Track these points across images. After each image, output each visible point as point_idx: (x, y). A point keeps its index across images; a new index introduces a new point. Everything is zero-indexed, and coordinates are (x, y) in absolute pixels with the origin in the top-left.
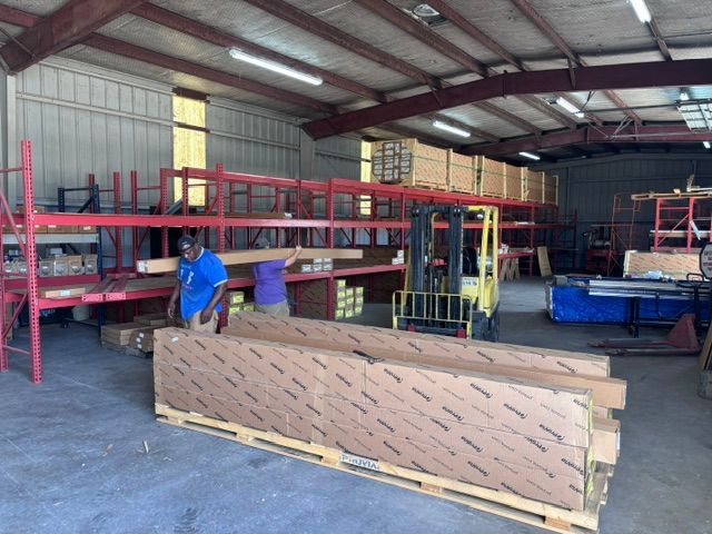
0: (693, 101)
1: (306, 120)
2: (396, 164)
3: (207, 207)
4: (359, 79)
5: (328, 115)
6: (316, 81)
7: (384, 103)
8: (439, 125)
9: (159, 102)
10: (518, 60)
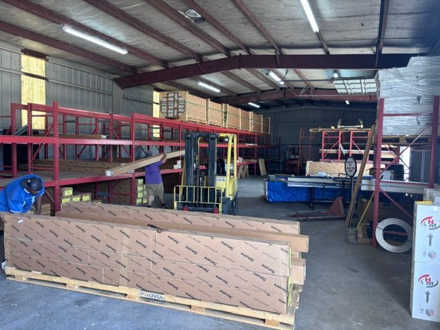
0: (340, 78)
1: (117, 76)
2: (176, 106)
3: (46, 130)
4: (151, 52)
5: (132, 74)
6: (124, 52)
7: (167, 68)
8: (201, 84)
9: (11, 58)
10: (247, 48)
